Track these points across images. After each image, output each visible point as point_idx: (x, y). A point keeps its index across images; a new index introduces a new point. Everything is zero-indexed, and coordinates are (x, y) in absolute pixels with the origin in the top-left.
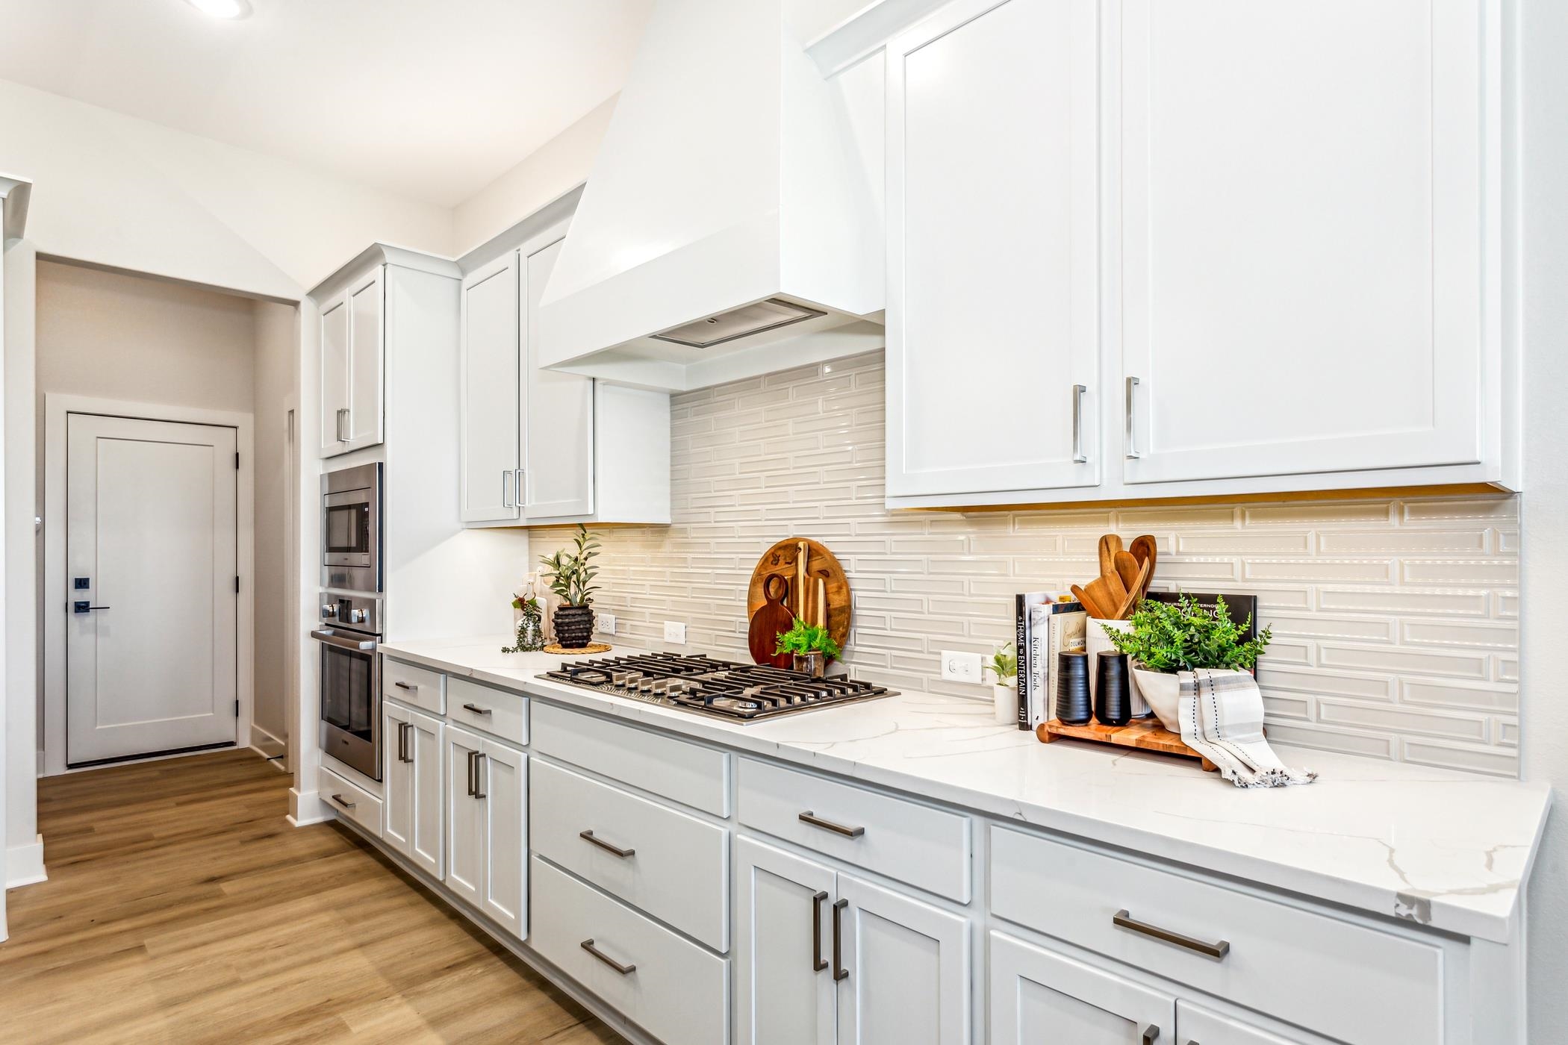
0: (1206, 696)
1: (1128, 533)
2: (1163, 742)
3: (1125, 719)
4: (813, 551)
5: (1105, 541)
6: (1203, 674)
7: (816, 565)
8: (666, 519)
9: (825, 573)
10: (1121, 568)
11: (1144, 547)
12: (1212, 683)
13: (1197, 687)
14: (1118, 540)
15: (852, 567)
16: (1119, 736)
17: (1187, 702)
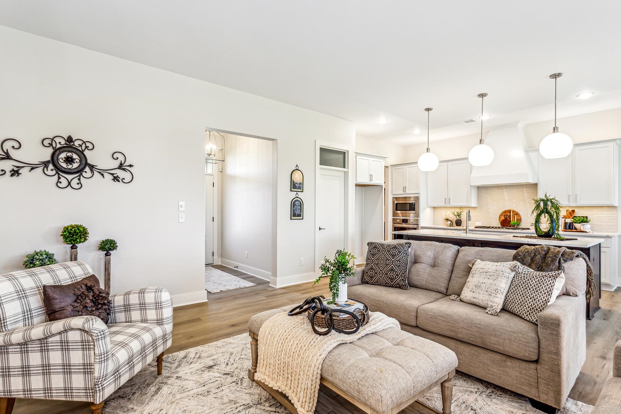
0: (584, 226)
1: (570, 210)
2: (577, 231)
3: (573, 229)
4: (513, 211)
5: (567, 210)
6: (584, 223)
7: (514, 213)
8: (476, 206)
9: (516, 214)
10: (570, 213)
11: (573, 211)
12: (585, 224)
13: (583, 225)
14: (569, 210)
15: (521, 213)
16: (573, 230)
17: (582, 226)
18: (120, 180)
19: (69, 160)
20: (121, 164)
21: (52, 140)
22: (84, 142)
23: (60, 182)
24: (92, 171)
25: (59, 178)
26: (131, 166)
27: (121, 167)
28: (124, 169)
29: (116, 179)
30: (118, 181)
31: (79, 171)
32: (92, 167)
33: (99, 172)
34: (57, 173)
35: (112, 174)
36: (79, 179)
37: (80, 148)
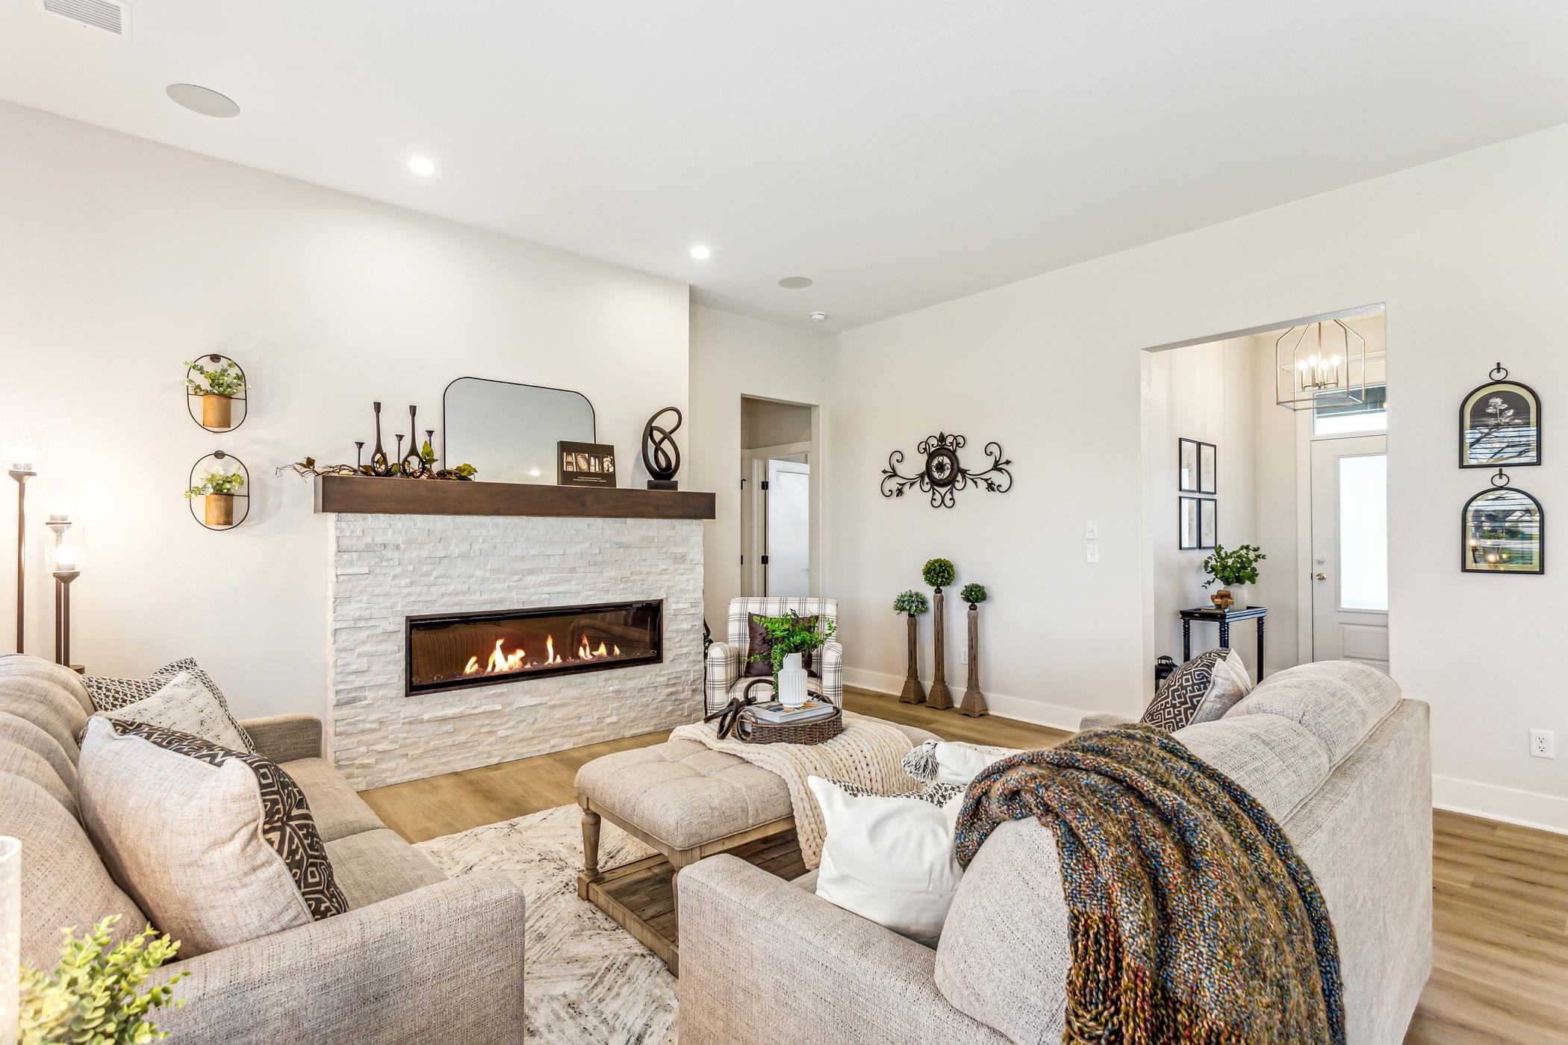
18: (995, 487)
19: (941, 467)
20: (997, 462)
21: (926, 442)
22: (955, 438)
23: (935, 500)
24: (964, 477)
25: (934, 494)
26: (1008, 462)
27: (996, 467)
28: (1000, 470)
29: (991, 487)
30: (993, 490)
31: (950, 482)
32: (964, 472)
33: (972, 479)
34: (932, 487)
35: (986, 480)
36: (951, 493)
37: (951, 448)
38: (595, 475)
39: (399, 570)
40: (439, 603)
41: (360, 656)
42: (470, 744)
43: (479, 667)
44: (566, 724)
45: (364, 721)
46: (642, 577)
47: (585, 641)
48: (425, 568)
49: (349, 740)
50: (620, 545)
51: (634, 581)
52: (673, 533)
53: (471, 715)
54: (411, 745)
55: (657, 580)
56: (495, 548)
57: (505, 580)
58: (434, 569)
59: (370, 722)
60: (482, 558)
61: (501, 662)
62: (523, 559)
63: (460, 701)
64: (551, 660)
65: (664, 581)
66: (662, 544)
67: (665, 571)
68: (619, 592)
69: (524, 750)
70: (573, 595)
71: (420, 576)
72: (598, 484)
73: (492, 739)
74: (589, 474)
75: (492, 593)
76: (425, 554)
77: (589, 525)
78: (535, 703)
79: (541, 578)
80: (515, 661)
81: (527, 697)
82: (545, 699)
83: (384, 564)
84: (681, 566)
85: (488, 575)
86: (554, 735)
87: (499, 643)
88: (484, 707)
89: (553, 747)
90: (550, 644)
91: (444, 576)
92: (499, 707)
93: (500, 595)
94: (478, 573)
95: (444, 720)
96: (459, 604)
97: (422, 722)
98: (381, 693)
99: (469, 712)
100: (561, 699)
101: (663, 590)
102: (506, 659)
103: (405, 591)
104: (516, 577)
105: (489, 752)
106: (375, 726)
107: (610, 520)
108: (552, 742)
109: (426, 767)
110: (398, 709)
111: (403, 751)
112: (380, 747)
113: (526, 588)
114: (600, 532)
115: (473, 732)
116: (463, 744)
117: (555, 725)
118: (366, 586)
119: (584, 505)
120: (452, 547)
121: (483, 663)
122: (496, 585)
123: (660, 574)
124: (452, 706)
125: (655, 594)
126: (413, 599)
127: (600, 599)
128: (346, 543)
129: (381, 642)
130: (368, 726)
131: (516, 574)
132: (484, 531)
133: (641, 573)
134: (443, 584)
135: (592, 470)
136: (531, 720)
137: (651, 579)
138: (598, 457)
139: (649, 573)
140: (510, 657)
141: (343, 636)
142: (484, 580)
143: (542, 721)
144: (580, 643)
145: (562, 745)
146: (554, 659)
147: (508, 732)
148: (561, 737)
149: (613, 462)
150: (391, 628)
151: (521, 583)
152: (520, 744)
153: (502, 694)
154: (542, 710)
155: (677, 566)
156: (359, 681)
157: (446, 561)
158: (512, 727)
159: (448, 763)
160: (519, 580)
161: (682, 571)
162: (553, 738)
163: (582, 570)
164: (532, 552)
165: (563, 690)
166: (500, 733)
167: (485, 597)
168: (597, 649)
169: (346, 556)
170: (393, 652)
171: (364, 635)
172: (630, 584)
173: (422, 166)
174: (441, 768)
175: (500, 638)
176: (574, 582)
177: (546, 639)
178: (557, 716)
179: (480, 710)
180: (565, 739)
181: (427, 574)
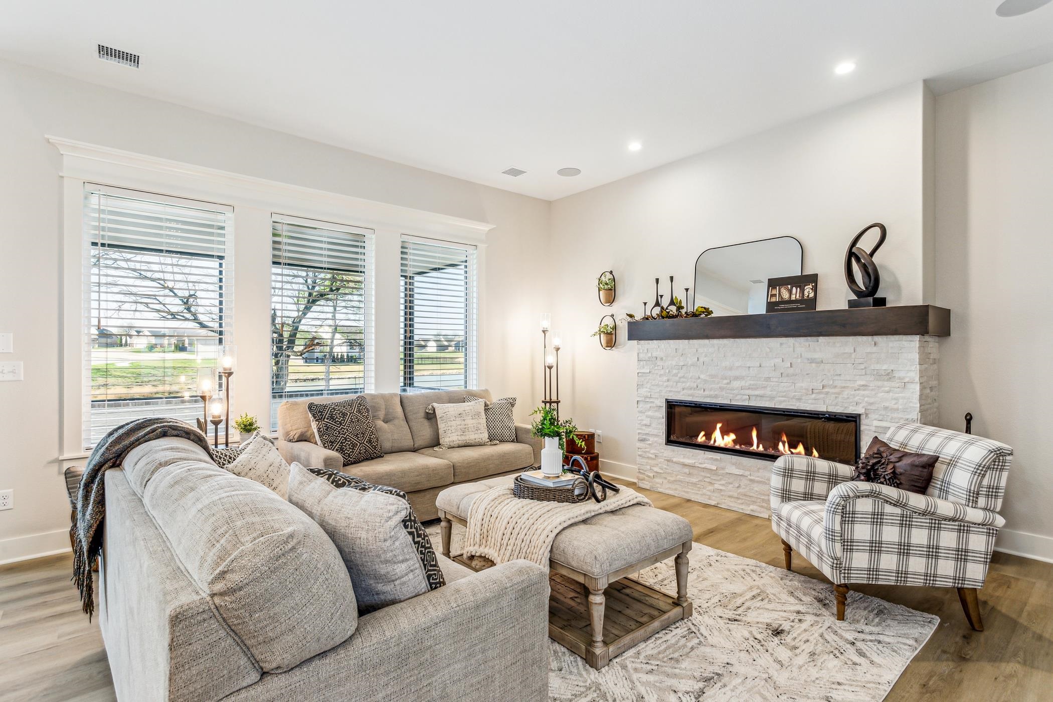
38: (796, 301)
39: (662, 372)
40: (681, 394)
41: (647, 417)
42: (699, 486)
43: (706, 439)
44: (763, 497)
45: (649, 452)
46: (837, 390)
47: (785, 438)
48: (675, 371)
49: (643, 460)
50: (812, 361)
51: (827, 393)
52: (875, 349)
53: (698, 467)
54: (668, 473)
55: (854, 396)
56: (712, 360)
57: (718, 383)
58: (679, 372)
59: (652, 454)
60: (704, 367)
61: (720, 439)
62: (731, 369)
63: (693, 456)
64: (755, 447)
65: (863, 396)
66: (860, 361)
67: (865, 387)
68: (810, 401)
69: (731, 504)
70: (768, 399)
71: (672, 376)
72: (798, 309)
73: (710, 488)
74: (790, 302)
75: (711, 391)
76: (674, 363)
77: (781, 344)
78: (738, 473)
79: (743, 383)
80: (728, 440)
81: (734, 467)
82: (747, 473)
83: (656, 368)
84: (886, 383)
85: (707, 378)
86: (754, 502)
87: (719, 425)
88: (706, 465)
89: (752, 510)
90: (754, 434)
91: (683, 377)
92: (715, 468)
93: (716, 393)
94: (702, 376)
95: (684, 465)
96: (692, 395)
97: (672, 462)
98: (655, 439)
99: (697, 465)
100: (758, 477)
101: (861, 405)
102: (723, 438)
103: (665, 384)
104: (725, 381)
105: (710, 496)
106: (653, 456)
107: (802, 339)
108: (752, 507)
109: (676, 489)
110: (663, 451)
111: (664, 475)
112: (656, 469)
113: (733, 389)
114: (791, 349)
115: (701, 478)
116: (695, 484)
117: (753, 495)
118: (649, 379)
119: (769, 328)
120: (688, 359)
121: (708, 436)
122: (713, 386)
123: (858, 389)
124: (689, 458)
125: (851, 408)
126: (669, 389)
127: (792, 405)
128: (641, 356)
129: (656, 411)
130: (651, 456)
131: (726, 379)
132: (705, 349)
133: (835, 387)
134: (683, 382)
135: (793, 297)
136: (737, 485)
137: (846, 393)
138: (800, 287)
139: (844, 387)
140: (725, 437)
141: (641, 405)
142: (705, 381)
143: (744, 488)
144: (779, 439)
145: (760, 513)
146: (758, 447)
147: (721, 488)
148: (759, 506)
149: (815, 289)
150: (659, 404)
151: (728, 386)
152: (730, 499)
153: (717, 460)
154: (744, 482)
155: (880, 383)
156: (647, 430)
157: (684, 368)
158: (723, 485)
159: (687, 492)
160: (728, 384)
161: (887, 389)
162: (752, 504)
163: (776, 380)
164: (737, 364)
165: (761, 471)
166: (716, 486)
167: (707, 393)
168: (795, 447)
169: (642, 363)
170: (660, 418)
171: (648, 406)
172: (822, 396)
173: (635, 146)
174: (683, 493)
175: (720, 422)
176: (769, 389)
177: (752, 430)
178: (756, 489)
179: (703, 466)
180: (762, 509)
181: (676, 375)
